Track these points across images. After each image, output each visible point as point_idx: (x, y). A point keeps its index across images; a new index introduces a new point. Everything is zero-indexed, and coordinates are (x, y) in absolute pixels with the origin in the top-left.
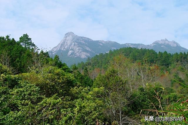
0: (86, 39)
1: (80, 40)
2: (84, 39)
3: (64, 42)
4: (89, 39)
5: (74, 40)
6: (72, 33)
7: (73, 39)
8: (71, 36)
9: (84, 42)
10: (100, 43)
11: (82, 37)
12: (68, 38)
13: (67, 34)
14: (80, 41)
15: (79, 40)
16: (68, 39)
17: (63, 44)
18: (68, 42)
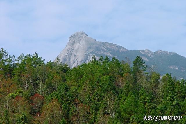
0: (112, 47)
1: (103, 50)
2: (109, 46)
3: (70, 55)
4: (120, 47)
5: (91, 50)
6: (84, 34)
7: (89, 48)
8: (83, 42)
9: (111, 53)
10: (143, 55)
11: (104, 44)
12: (77, 46)
13: (73, 36)
14: (103, 53)
15: (100, 50)
16: (78, 49)
17: (68, 59)
18: (78, 54)
